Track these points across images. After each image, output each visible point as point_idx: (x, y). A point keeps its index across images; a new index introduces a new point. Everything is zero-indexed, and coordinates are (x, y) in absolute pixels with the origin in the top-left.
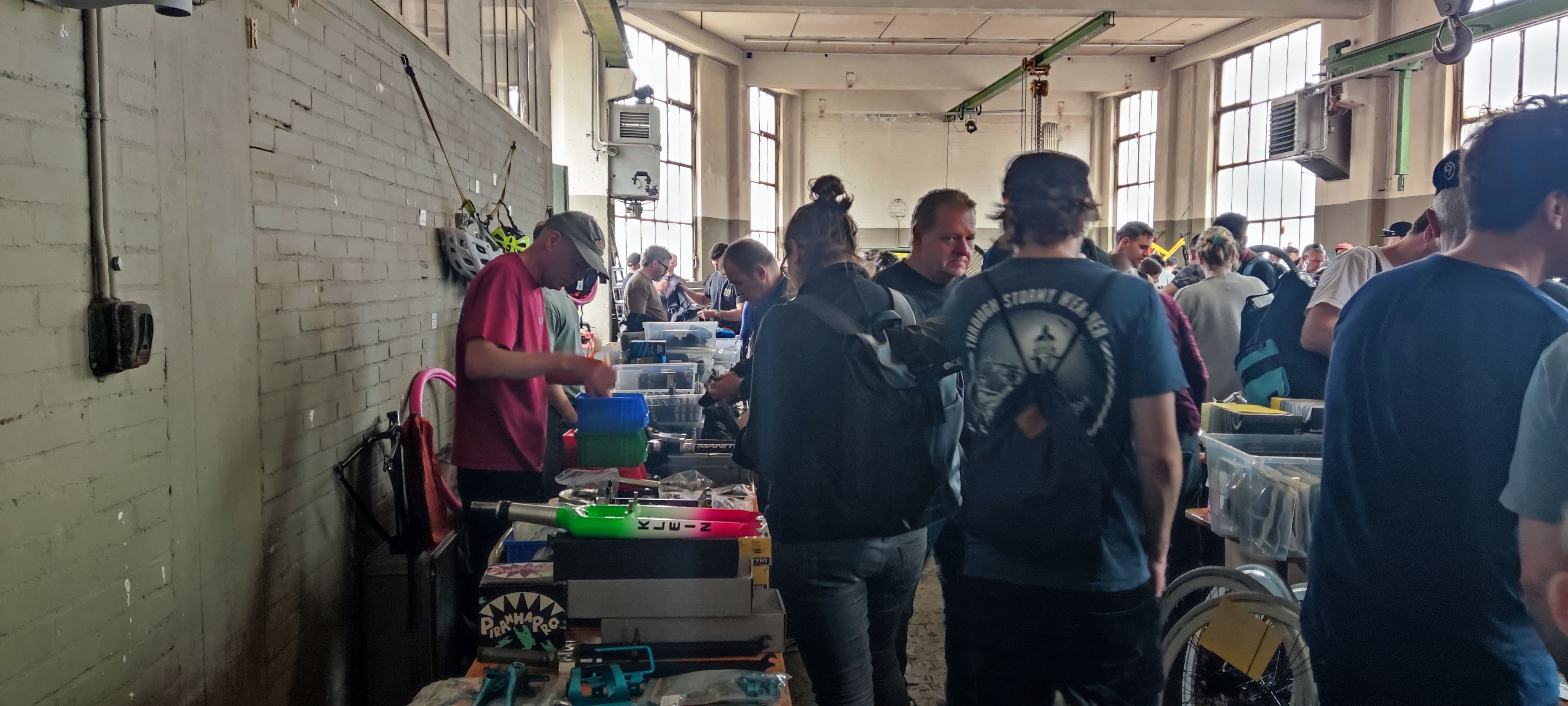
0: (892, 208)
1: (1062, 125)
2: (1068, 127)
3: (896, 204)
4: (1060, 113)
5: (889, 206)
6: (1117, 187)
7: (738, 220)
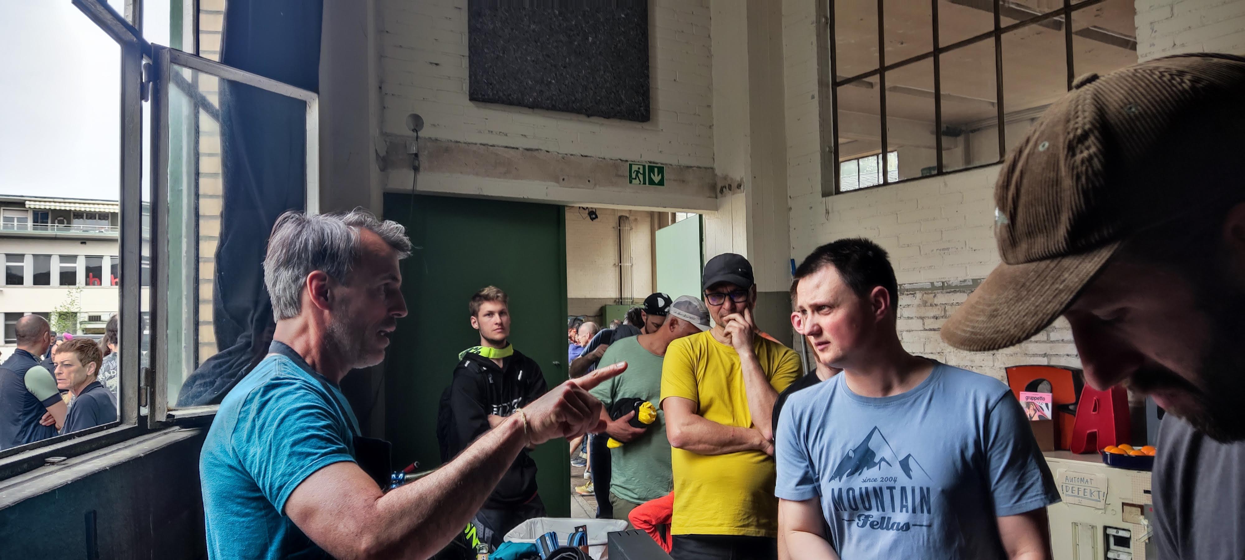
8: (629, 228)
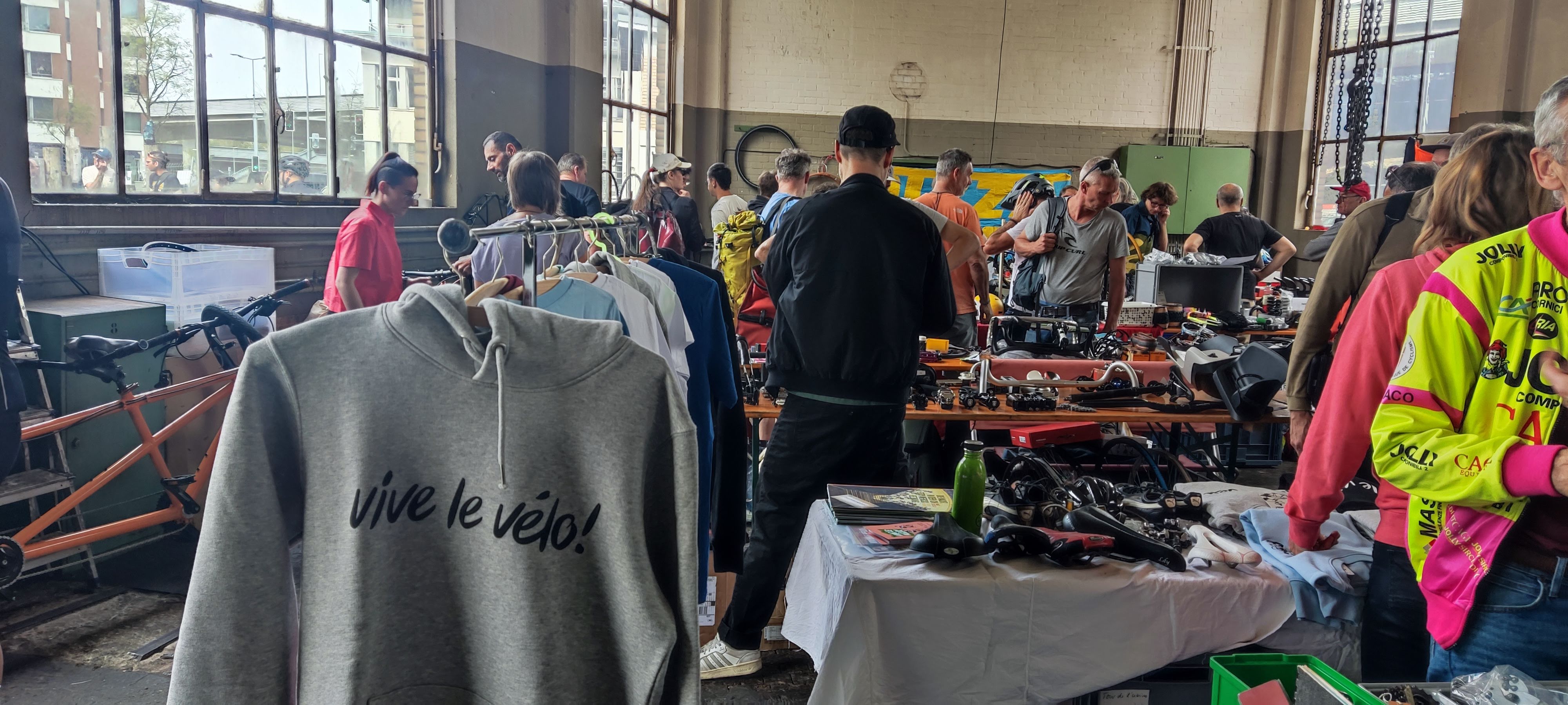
0: (896, 78)
3: (904, 72)
5: (892, 76)
6: (1326, 54)
7: (569, 67)
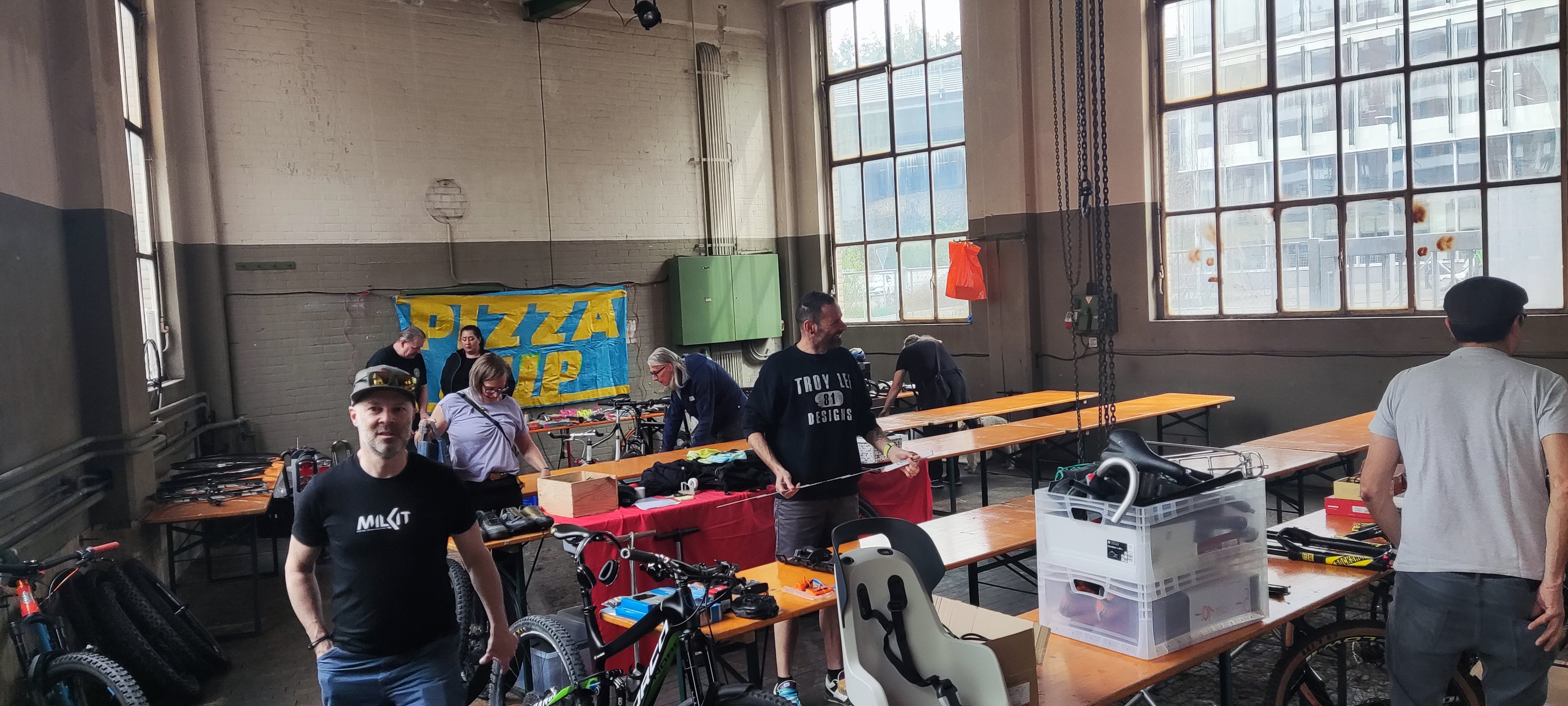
0: (432, 197)
1: (725, 50)
2: (734, 55)
3: (441, 190)
4: (721, 27)
6: (830, 164)
7: (102, 211)
8: (721, 74)
